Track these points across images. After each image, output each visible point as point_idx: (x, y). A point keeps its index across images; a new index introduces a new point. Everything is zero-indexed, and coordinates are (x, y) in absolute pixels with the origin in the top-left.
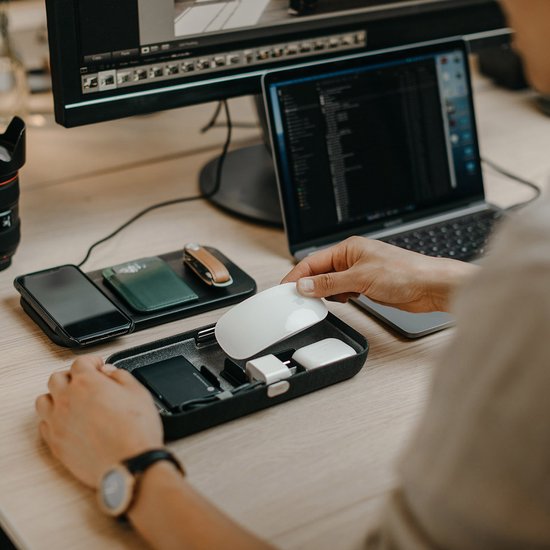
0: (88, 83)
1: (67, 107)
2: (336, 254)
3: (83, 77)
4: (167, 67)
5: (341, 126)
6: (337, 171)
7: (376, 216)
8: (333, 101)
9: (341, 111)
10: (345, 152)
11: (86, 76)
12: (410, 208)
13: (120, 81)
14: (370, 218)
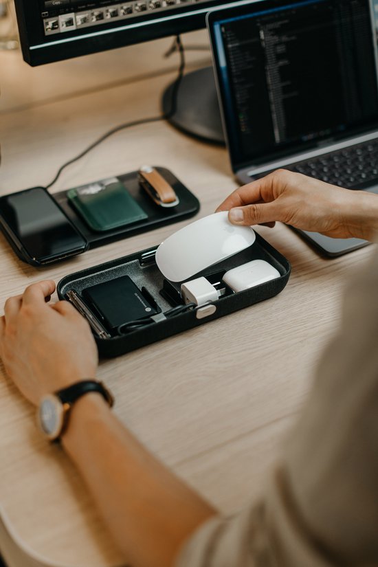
0: (50, 25)
1: (31, 48)
2: (263, 187)
3: (45, 21)
4: (122, 8)
5: (279, 57)
6: (275, 98)
7: (311, 136)
8: (273, 35)
9: (280, 43)
10: (283, 79)
11: (47, 20)
12: (342, 128)
13: (79, 23)
14: (305, 138)
